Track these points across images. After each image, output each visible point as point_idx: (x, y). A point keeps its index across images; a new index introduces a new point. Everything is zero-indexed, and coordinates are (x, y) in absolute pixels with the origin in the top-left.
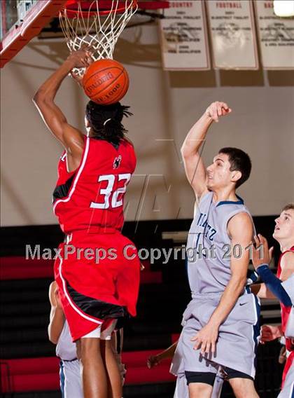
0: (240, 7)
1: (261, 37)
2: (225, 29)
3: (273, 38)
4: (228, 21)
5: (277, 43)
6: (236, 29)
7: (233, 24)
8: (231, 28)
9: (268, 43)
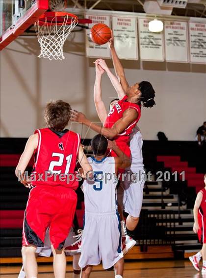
0: (130, 25)
1: (140, 43)
2: (121, 37)
3: (147, 43)
4: (123, 33)
5: (149, 46)
6: (127, 37)
7: (126, 35)
8: (125, 36)
9: (144, 46)
